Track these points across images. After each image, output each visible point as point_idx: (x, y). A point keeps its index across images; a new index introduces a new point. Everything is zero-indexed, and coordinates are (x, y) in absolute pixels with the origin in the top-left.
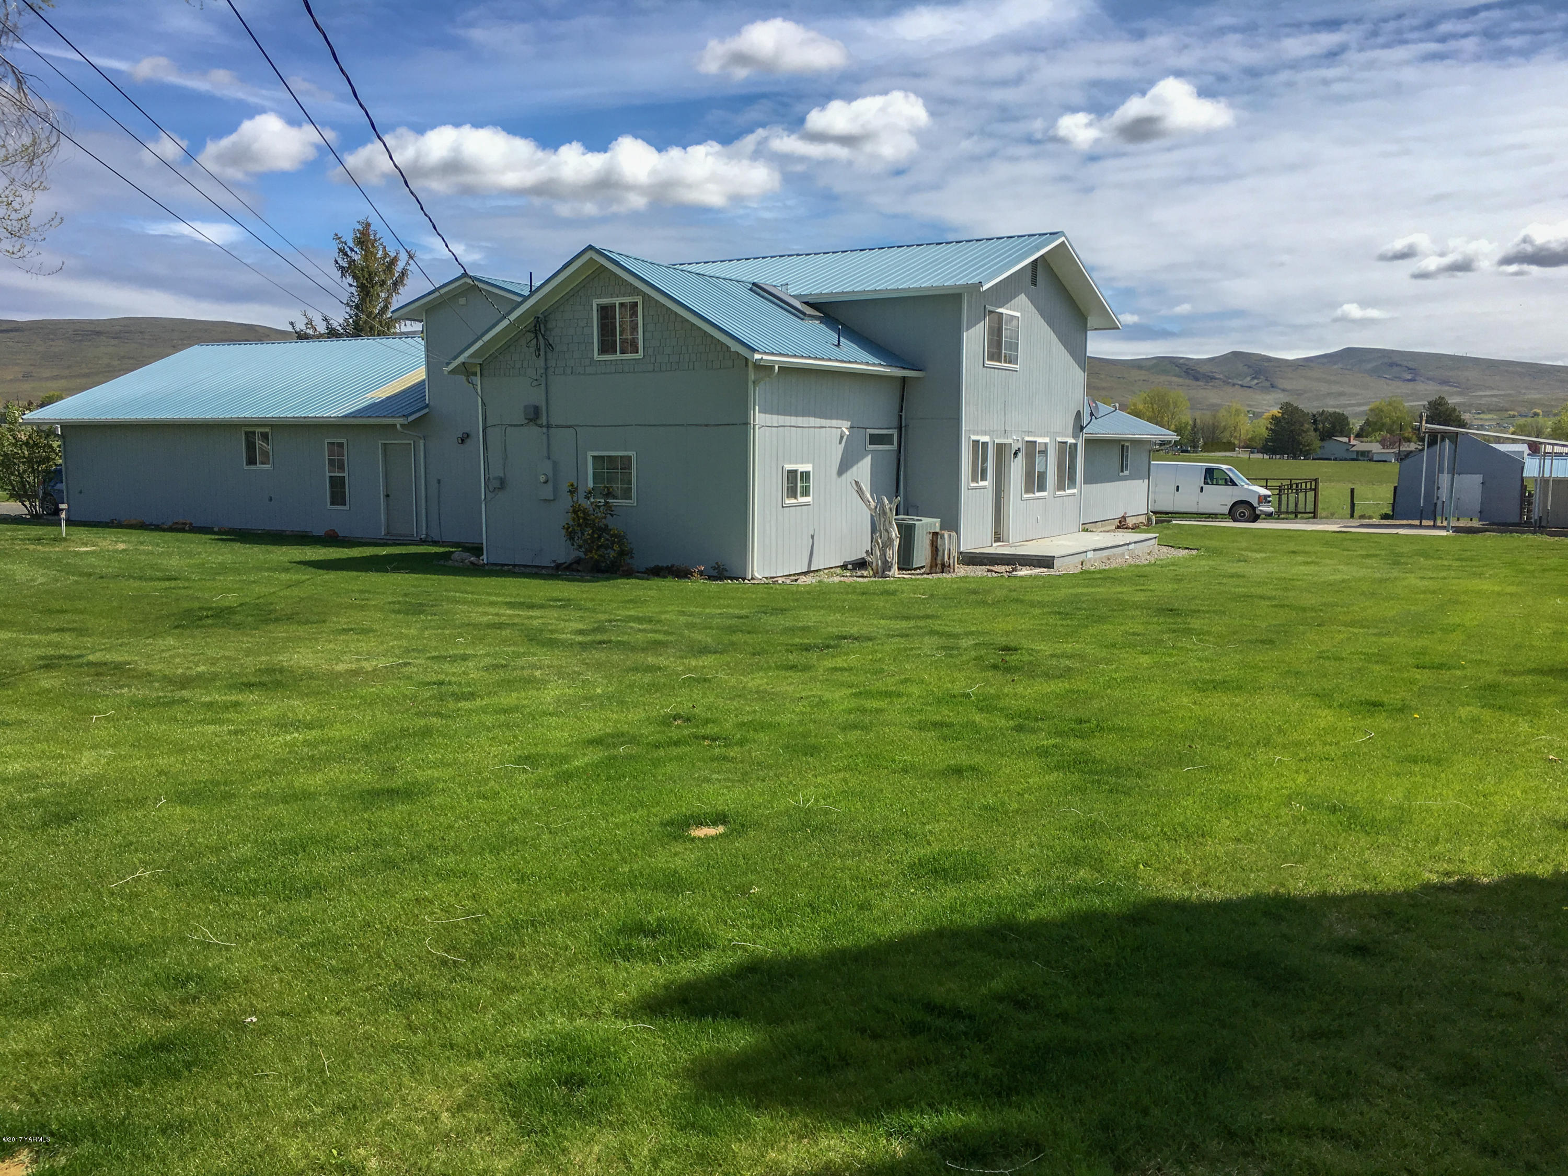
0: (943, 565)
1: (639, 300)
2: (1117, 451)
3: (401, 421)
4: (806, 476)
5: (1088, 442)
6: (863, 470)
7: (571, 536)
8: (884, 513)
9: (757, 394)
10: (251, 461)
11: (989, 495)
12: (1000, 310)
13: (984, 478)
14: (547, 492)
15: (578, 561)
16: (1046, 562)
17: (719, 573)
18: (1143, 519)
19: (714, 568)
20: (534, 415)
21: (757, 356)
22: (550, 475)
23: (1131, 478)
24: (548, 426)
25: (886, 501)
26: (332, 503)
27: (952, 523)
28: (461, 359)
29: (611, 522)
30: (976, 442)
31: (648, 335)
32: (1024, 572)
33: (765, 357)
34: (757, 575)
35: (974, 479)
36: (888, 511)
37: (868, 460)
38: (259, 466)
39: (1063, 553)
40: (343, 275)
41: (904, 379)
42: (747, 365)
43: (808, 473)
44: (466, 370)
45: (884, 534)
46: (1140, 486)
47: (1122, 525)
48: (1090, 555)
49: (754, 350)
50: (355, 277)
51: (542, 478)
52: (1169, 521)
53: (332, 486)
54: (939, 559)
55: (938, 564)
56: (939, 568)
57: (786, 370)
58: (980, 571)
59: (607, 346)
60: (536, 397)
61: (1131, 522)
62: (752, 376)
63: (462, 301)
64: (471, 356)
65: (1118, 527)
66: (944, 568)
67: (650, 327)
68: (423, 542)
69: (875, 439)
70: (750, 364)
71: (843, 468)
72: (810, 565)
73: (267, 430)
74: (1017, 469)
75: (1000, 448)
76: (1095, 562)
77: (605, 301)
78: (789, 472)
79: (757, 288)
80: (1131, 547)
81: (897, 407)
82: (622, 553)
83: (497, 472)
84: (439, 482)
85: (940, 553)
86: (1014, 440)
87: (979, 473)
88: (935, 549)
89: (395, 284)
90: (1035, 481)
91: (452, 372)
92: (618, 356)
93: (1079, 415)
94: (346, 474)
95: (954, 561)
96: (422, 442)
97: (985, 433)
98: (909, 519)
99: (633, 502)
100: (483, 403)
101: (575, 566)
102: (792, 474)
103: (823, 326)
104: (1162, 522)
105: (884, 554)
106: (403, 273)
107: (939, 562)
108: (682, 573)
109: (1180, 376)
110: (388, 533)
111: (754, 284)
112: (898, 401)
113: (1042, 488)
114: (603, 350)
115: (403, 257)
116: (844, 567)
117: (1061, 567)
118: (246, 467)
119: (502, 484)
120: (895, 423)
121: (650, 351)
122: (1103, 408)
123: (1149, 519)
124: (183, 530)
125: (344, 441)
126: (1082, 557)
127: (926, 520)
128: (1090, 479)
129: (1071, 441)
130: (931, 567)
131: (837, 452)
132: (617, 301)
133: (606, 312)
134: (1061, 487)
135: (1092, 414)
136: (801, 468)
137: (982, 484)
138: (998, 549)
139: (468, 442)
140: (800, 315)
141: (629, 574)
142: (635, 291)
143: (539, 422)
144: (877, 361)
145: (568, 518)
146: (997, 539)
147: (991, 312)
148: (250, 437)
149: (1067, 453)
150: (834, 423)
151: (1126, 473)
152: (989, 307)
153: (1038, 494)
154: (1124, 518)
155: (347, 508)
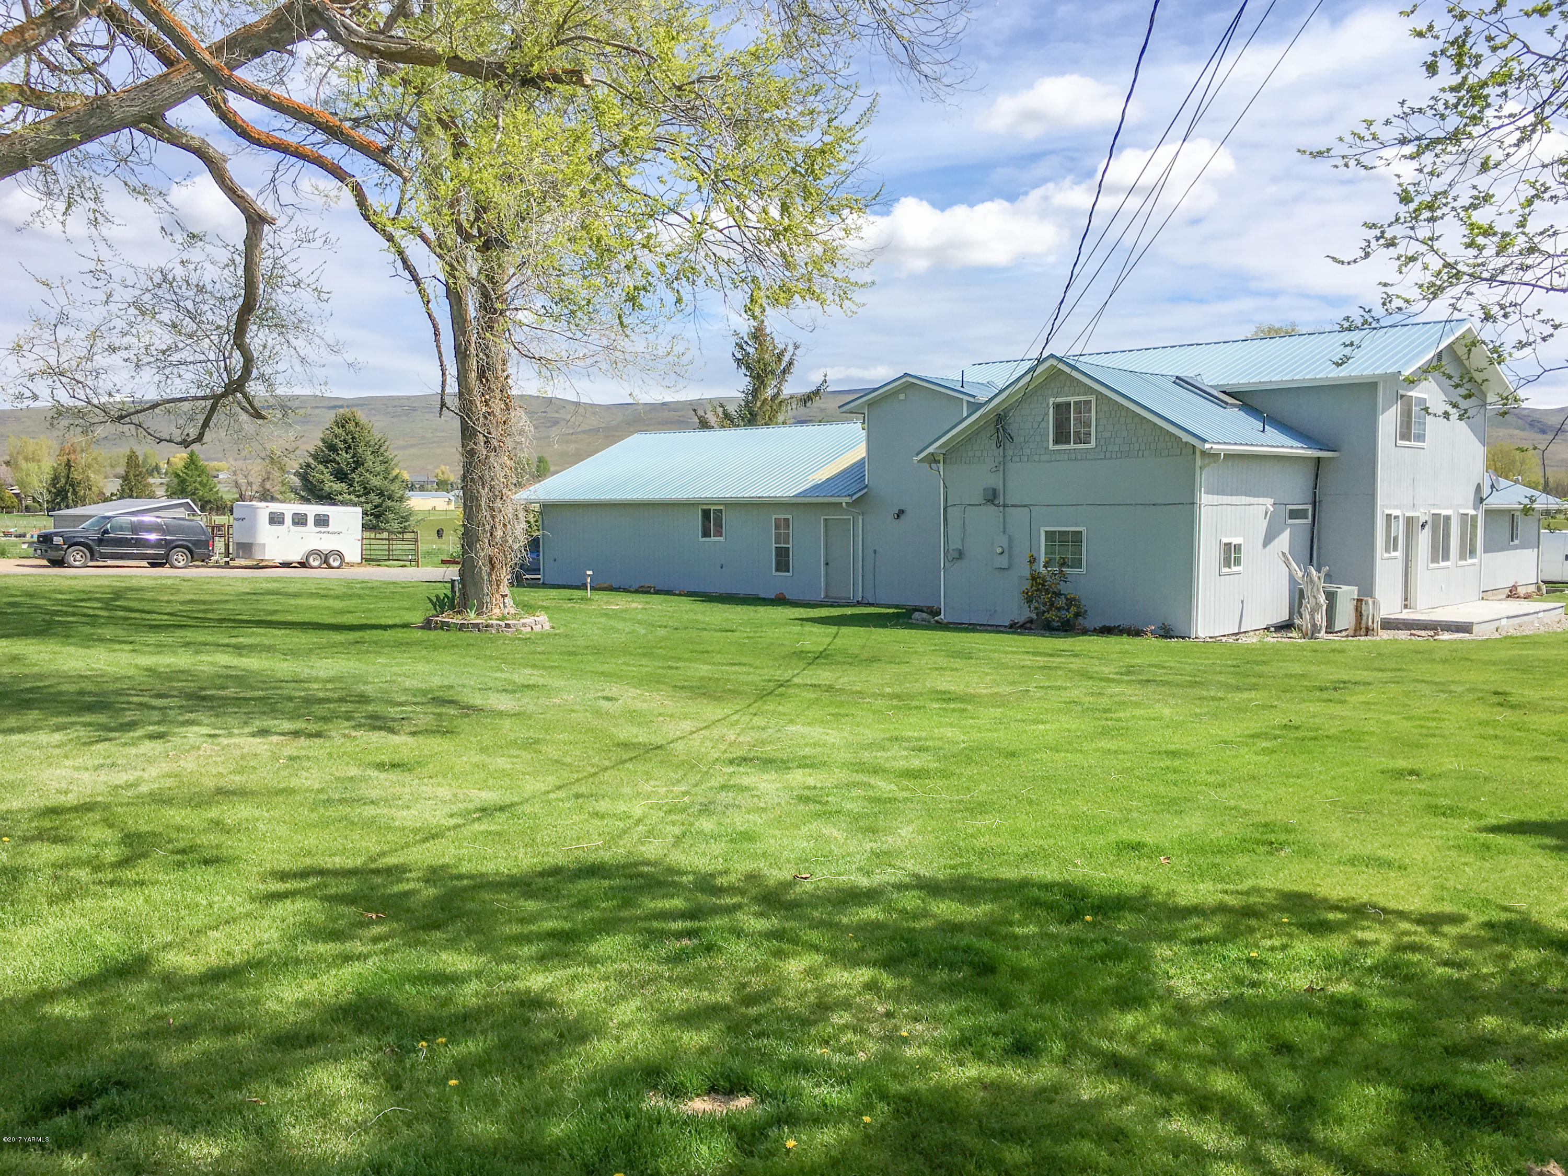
0: (1367, 629)
1: (1092, 398)
2: (1508, 519)
3: (848, 499)
4: (1238, 548)
5: (1488, 512)
6: (1283, 541)
7: (1029, 600)
8: (1312, 581)
9: (1204, 477)
10: (706, 534)
11: (1399, 565)
12: (1410, 394)
13: (1395, 549)
14: (1003, 562)
15: (1031, 621)
16: (1465, 628)
17: (1166, 633)
18: (1532, 589)
19: (1161, 628)
20: (992, 497)
21: (1207, 446)
22: (1005, 546)
23: (1523, 546)
24: (1005, 506)
25: (1314, 572)
26: (777, 570)
27: (1367, 589)
28: (931, 449)
29: (1063, 587)
30: (1389, 516)
31: (1100, 429)
32: (1446, 636)
33: (1215, 446)
34: (1201, 634)
35: (1387, 550)
36: (1316, 579)
37: (1287, 534)
38: (713, 539)
39: (1481, 620)
40: (739, 366)
41: (1319, 459)
42: (1194, 453)
43: (1240, 545)
44: (932, 459)
45: (1312, 600)
46: (1530, 555)
47: (1512, 594)
48: (1504, 622)
49: (1205, 441)
50: (748, 368)
51: (999, 550)
52: (1562, 591)
53: (777, 555)
54: (1364, 622)
55: (1361, 628)
56: (1363, 632)
57: (1229, 456)
58: (1403, 635)
59: (1062, 436)
60: (994, 481)
61: (1522, 591)
62: (1199, 462)
63: (902, 396)
64: (940, 447)
65: (1509, 596)
66: (1368, 631)
67: (1103, 422)
68: (859, 604)
69: (1294, 514)
70: (1198, 453)
71: (1269, 539)
72: (1240, 627)
73: (721, 507)
74: (1424, 538)
75: (1409, 521)
76: (1509, 628)
77: (1059, 400)
78: (1226, 544)
79: (1180, 381)
80: (1541, 615)
81: (1311, 485)
82: (1077, 615)
83: (955, 544)
84: (875, 552)
85: (1364, 618)
86: (1422, 514)
87: (1391, 544)
88: (1359, 614)
89: (784, 372)
90: (1440, 551)
91: (921, 461)
92: (1072, 446)
93: (1479, 488)
94: (790, 546)
95: (1377, 625)
96: (860, 518)
97: (1396, 507)
98: (1332, 587)
99: (1083, 570)
100: (945, 487)
101: (1028, 625)
102: (1228, 545)
103: (1241, 413)
104: (1554, 591)
105: (1312, 618)
106: (790, 363)
107: (1363, 625)
108: (1136, 633)
109: (1524, 430)
110: (826, 597)
111: (1177, 378)
112: (1313, 476)
113: (1446, 557)
114: (1057, 441)
115: (791, 349)
116: (1267, 629)
117: (1481, 633)
118: (701, 539)
119: (960, 555)
120: (1310, 499)
121: (1102, 442)
122: (1503, 482)
123: (1539, 589)
124: (648, 592)
125: (790, 517)
126: (1496, 624)
127: (1345, 588)
128: (1489, 548)
129: (1472, 512)
130: (1355, 630)
131: (1263, 525)
132: (1072, 399)
133: (1062, 410)
134: (1463, 557)
135: (1492, 486)
136: (1235, 541)
137: (1393, 554)
138: (1406, 615)
139: (903, 517)
140: (1224, 404)
141: (1085, 632)
142: (1091, 391)
143: (996, 502)
144: (1300, 445)
145: (1027, 585)
146: (1406, 607)
147: (1402, 396)
148: (706, 514)
149: (1468, 522)
150: (1261, 500)
151: (1516, 542)
152: (1401, 392)
153: (1442, 564)
154: (1515, 587)
155: (790, 574)
